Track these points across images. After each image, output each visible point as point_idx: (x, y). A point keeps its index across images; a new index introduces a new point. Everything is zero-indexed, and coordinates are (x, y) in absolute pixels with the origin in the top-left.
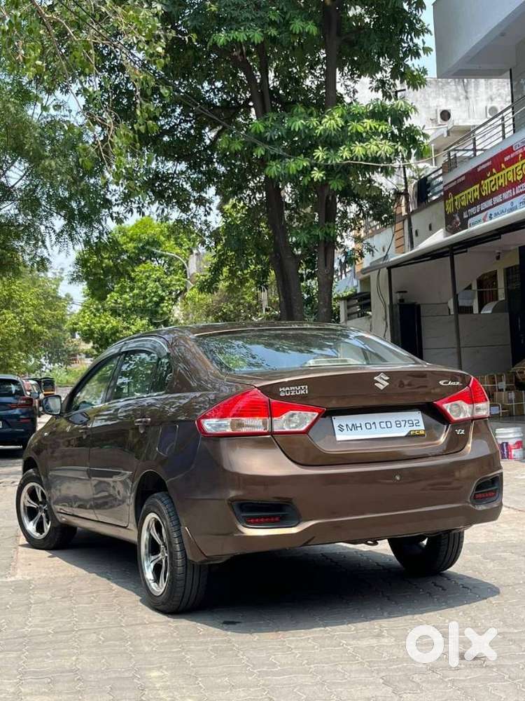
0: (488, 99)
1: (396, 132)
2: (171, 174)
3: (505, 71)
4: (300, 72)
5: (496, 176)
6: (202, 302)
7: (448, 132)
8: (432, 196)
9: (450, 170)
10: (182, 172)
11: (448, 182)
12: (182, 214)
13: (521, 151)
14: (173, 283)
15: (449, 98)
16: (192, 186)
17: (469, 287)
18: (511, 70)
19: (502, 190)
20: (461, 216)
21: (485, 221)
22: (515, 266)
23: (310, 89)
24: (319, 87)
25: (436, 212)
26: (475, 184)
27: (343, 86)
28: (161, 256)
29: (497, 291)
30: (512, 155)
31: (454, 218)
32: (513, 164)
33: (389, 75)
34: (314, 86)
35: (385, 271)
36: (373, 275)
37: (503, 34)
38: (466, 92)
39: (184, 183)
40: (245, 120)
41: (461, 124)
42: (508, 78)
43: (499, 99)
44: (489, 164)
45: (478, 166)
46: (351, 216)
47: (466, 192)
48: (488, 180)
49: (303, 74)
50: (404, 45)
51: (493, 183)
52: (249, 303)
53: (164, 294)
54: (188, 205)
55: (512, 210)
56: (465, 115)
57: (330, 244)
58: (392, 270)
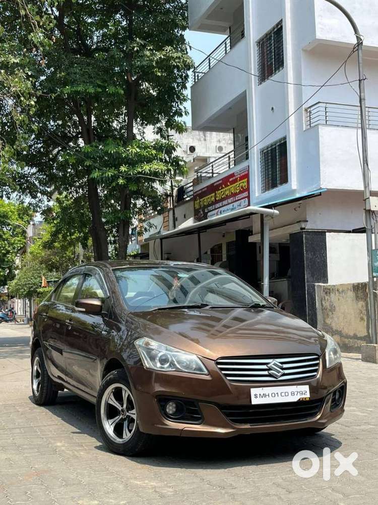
0: (217, 141)
1: (168, 159)
2: (26, 174)
3: (230, 129)
4: (109, 118)
5: (224, 189)
6: (38, 255)
7: (194, 159)
8: (186, 198)
9: (198, 184)
10: (34, 174)
11: (196, 191)
12: (32, 200)
13: (239, 176)
14: (16, 242)
15: (195, 139)
16: (39, 182)
17: (206, 253)
18: (234, 129)
19: (227, 197)
20: (204, 211)
21: (217, 214)
22: (233, 241)
23: (116, 129)
24: (121, 128)
25: (189, 208)
26: (212, 193)
27: (137, 129)
28: (9, 225)
29: (222, 256)
30: (234, 178)
31: (200, 212)
32: (235, 183)
33: (164, 125)
34: (118, 128)
35: (158, 241)
36: (151, 243)
37: (230, 108)
38: (205, 136)
39: (34, 181)
40: (75, 144)
41: (202, 155)
42: (231, 133)
43: (224, 142)
44: (220, 182)
45: (215, 183)
46: (138, 206)
47: (207, 197)
48: (220, 191)
49: (111, 120)
50: (173, 109)
51: (222, 193)
52: (69, 256)
53: (9, 249)
54: (37, 194)
55: (232, 209)
56: (204, 150)
57: (127, 223)
58: (163, 240)
